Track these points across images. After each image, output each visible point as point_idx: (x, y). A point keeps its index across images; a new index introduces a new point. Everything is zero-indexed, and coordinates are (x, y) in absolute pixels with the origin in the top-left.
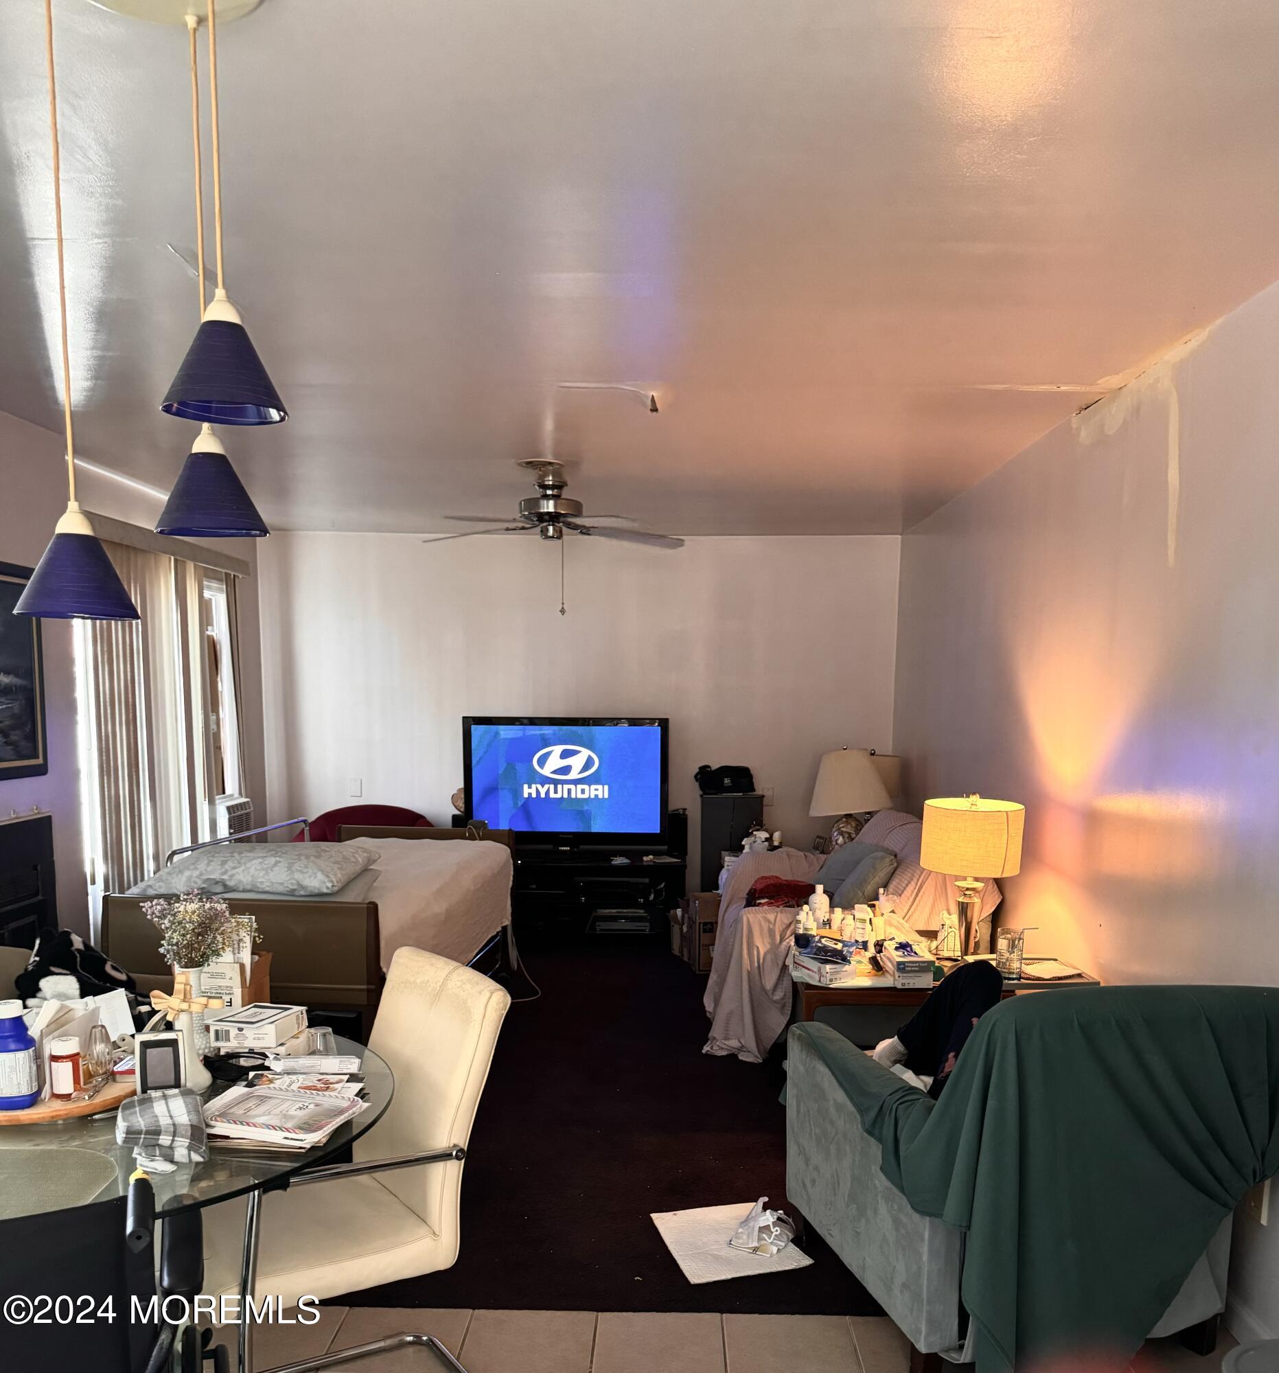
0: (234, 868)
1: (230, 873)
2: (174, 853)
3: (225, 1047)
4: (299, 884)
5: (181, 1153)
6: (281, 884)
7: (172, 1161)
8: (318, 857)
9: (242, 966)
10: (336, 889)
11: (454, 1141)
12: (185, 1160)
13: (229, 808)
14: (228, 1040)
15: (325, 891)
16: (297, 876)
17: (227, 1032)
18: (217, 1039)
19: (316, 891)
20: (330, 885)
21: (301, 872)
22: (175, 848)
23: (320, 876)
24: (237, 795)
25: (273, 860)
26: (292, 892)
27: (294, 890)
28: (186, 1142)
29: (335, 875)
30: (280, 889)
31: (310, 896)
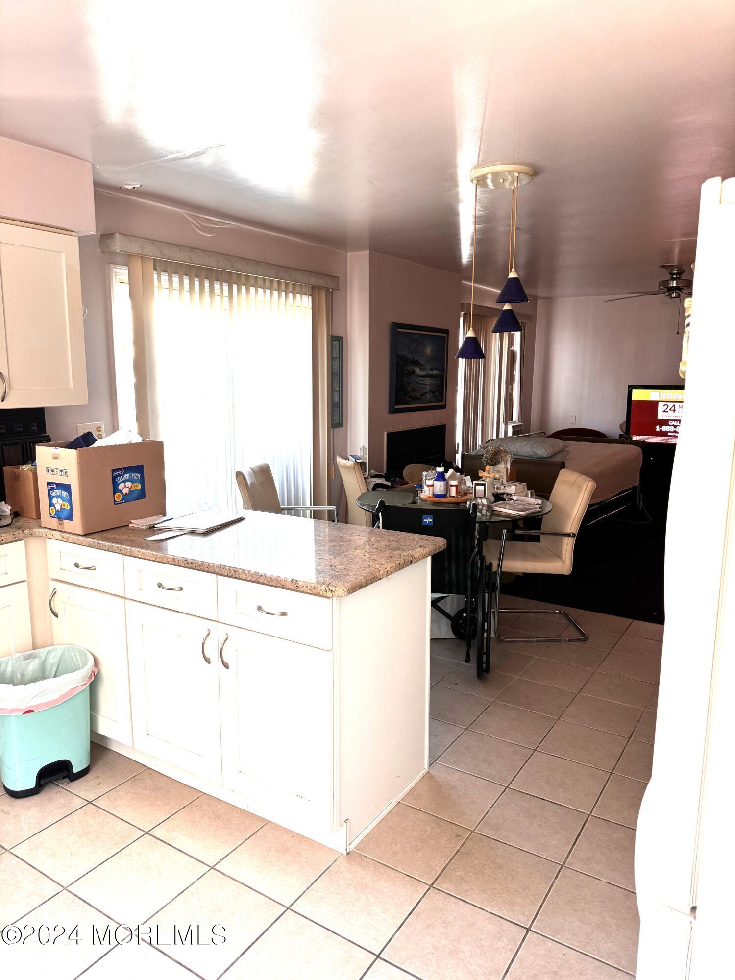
0: (511, 445)
1: (509, 447)
2: (489, 440)
3: (499, 492)
4: (535, 453)
5: (484, 512)
6: (527, 452)
7: (481, 513)
8: (544, 443)
9: (507, 469)
10: (549, 456)
11: (572, 531)
12: (485, 514)
13: (513, 427)
14: (500, 490)
15: (544, 456)
16: (534, 449)
17: (501, 487)
18: (497, 489)
19: (541, 456)
20: (546, 454)
21: (536, 448)
22: (489, 439)
23: (543, 450)
24: (517, 421)
25: (525, 443)
26: (532, 456)
27: (532, 455)
28: (486, 508)
29: (549, 450)
30: (527, 454)
31: (539, 458)
